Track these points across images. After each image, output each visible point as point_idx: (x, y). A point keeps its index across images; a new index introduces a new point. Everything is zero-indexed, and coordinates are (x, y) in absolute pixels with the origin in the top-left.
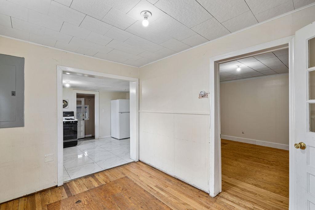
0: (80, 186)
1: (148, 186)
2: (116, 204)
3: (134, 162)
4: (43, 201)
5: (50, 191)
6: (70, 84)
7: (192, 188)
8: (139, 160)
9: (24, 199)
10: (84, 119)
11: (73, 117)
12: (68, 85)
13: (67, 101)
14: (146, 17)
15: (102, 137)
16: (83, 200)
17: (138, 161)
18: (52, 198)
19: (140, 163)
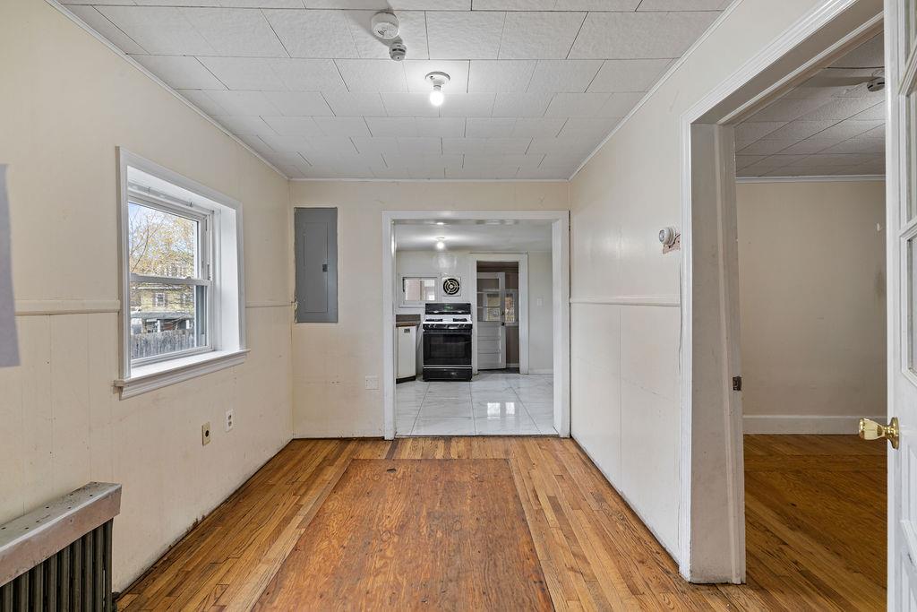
0: (414, 449)
1: (534, 491)
2: (440, 496)
3: (557, 437)
4: (353, 452)
5: (370, 443)
6: (445, 242)
7: (646, 538)
8: (571, 437)
9: (337, 441)
10: (503, 324)
11: (468, 317)
12: (440, 246)
13: (459, 279)
14: (438, 85)
15: (536, 371)
16: (400, 471)
17: (567, 435)
18: (366, 452)
19: (568, 443)
